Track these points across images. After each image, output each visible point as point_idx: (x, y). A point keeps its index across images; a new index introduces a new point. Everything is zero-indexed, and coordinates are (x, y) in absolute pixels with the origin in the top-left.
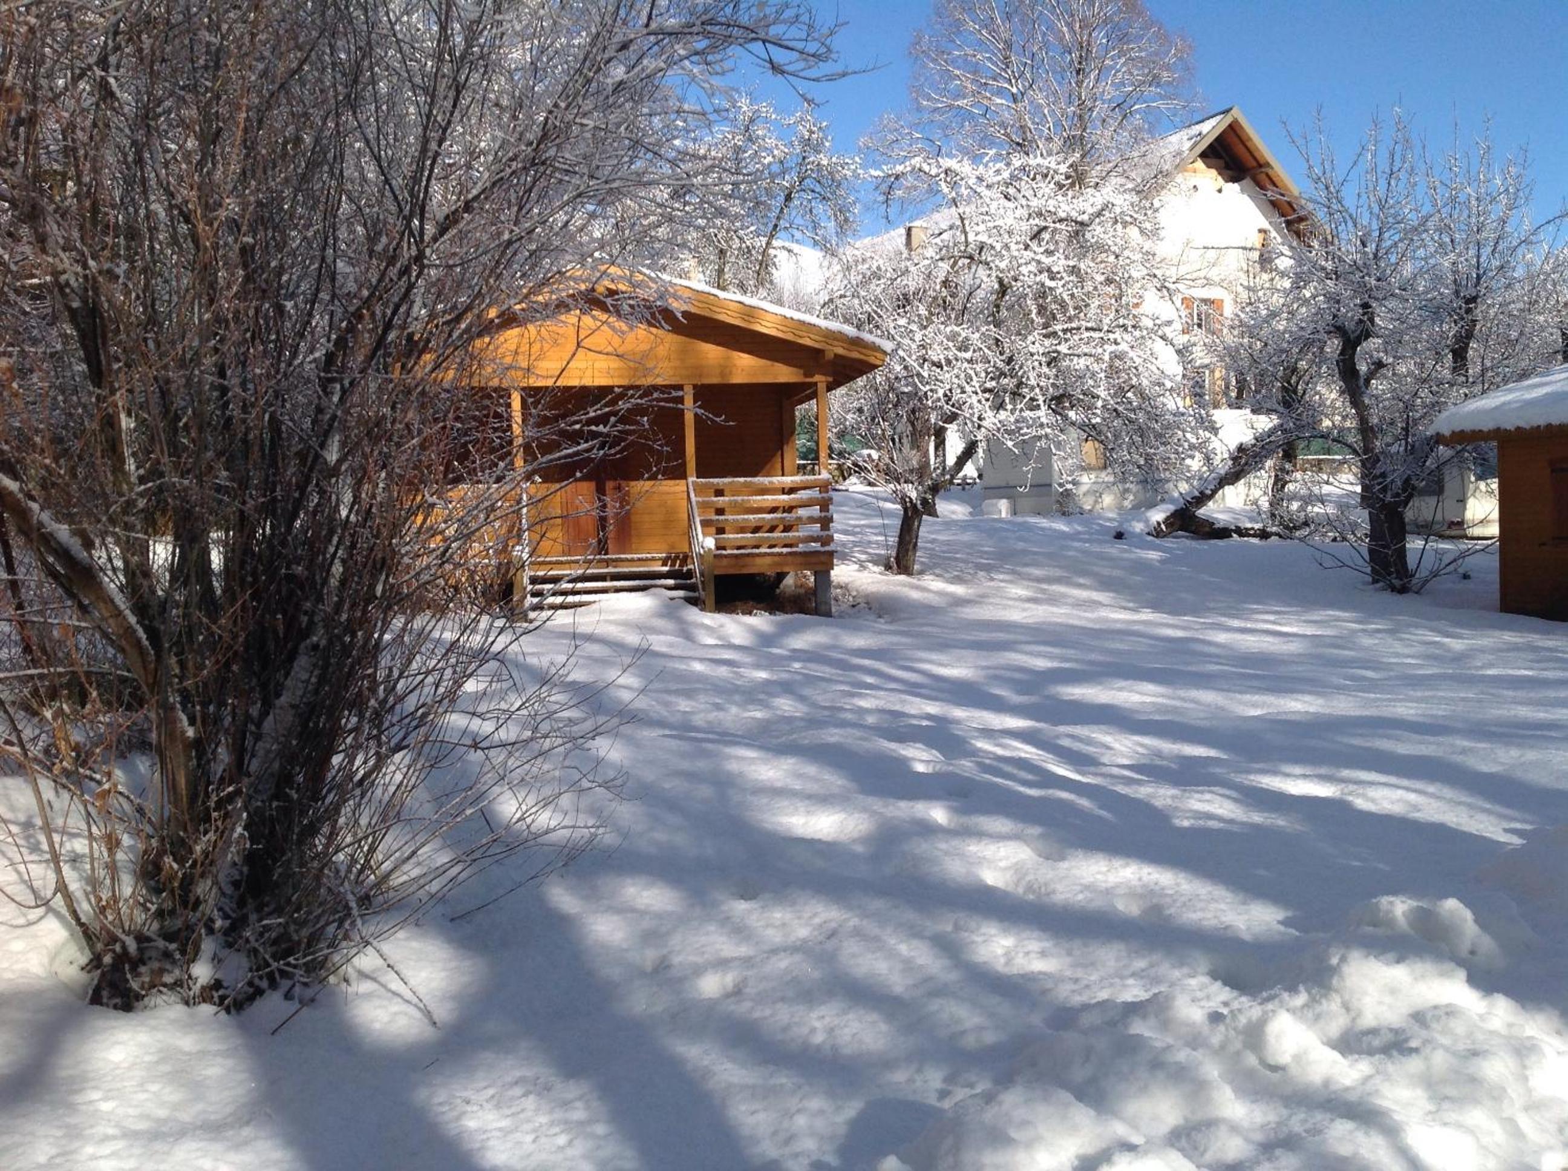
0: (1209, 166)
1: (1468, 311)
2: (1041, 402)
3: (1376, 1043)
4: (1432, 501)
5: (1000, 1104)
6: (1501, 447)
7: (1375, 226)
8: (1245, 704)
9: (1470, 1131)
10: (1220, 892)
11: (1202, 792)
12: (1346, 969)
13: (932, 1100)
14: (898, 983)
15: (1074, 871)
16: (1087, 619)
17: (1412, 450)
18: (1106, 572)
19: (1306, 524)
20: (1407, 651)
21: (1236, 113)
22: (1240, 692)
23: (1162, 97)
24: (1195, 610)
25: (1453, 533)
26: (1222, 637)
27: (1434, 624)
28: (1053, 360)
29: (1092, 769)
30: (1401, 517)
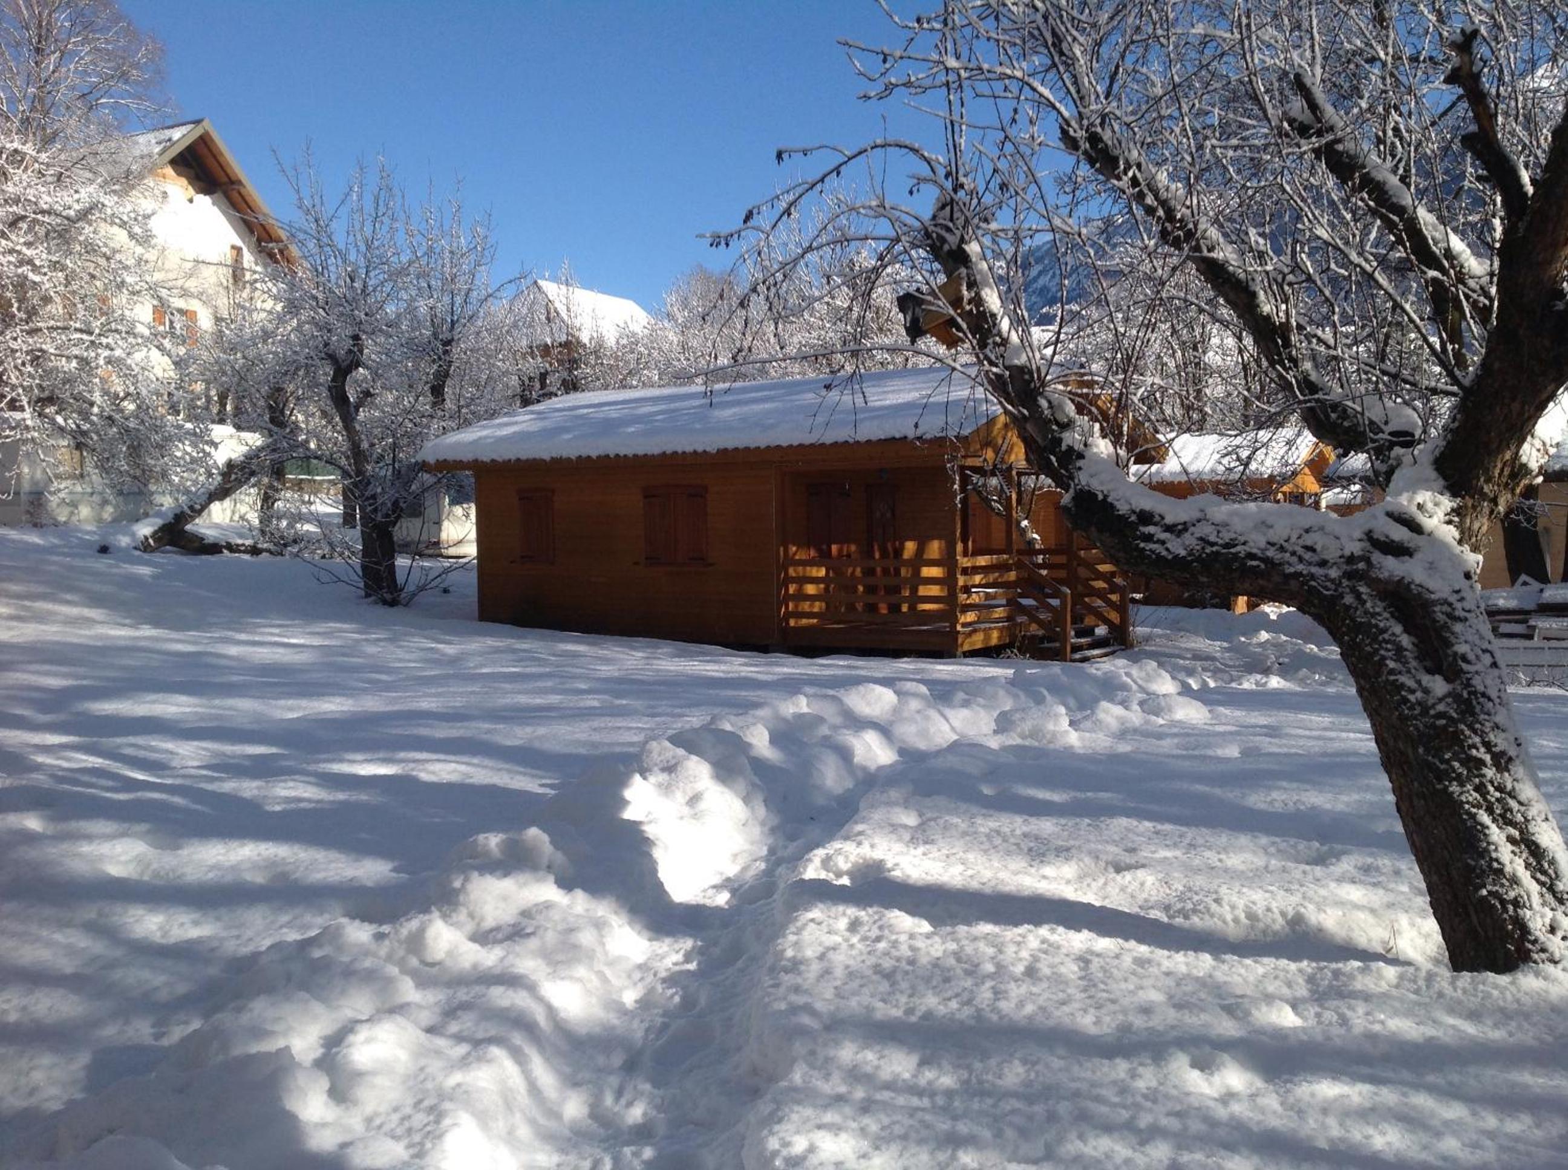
0: (179, 174)
1: (446, 352)
2: (25, 403)
3: (500, 936)
4: (417, 522)
5: (251, 1010)
6: (477, 477)
7: (362, 262)
8: (282, 708)
9: (579, 980)
10: (333, 855)
11: (285, 781)
12: (470, 887)
13: (149, 1041)
14: (67, 966)
15: (195, 857)
16: (86, 636)
17: (397, 474)
18: (97, 587)
19: (295, 541)
20: (407, 656)
21: (207, 125)
22: (276, 699)
23: (130, 95)
24: (199, 624)
25: (431, 552)
26: (233, 650)
27: (426, 633)
28: (37, 357)
29: (168, 772)
30: (390, 535)
